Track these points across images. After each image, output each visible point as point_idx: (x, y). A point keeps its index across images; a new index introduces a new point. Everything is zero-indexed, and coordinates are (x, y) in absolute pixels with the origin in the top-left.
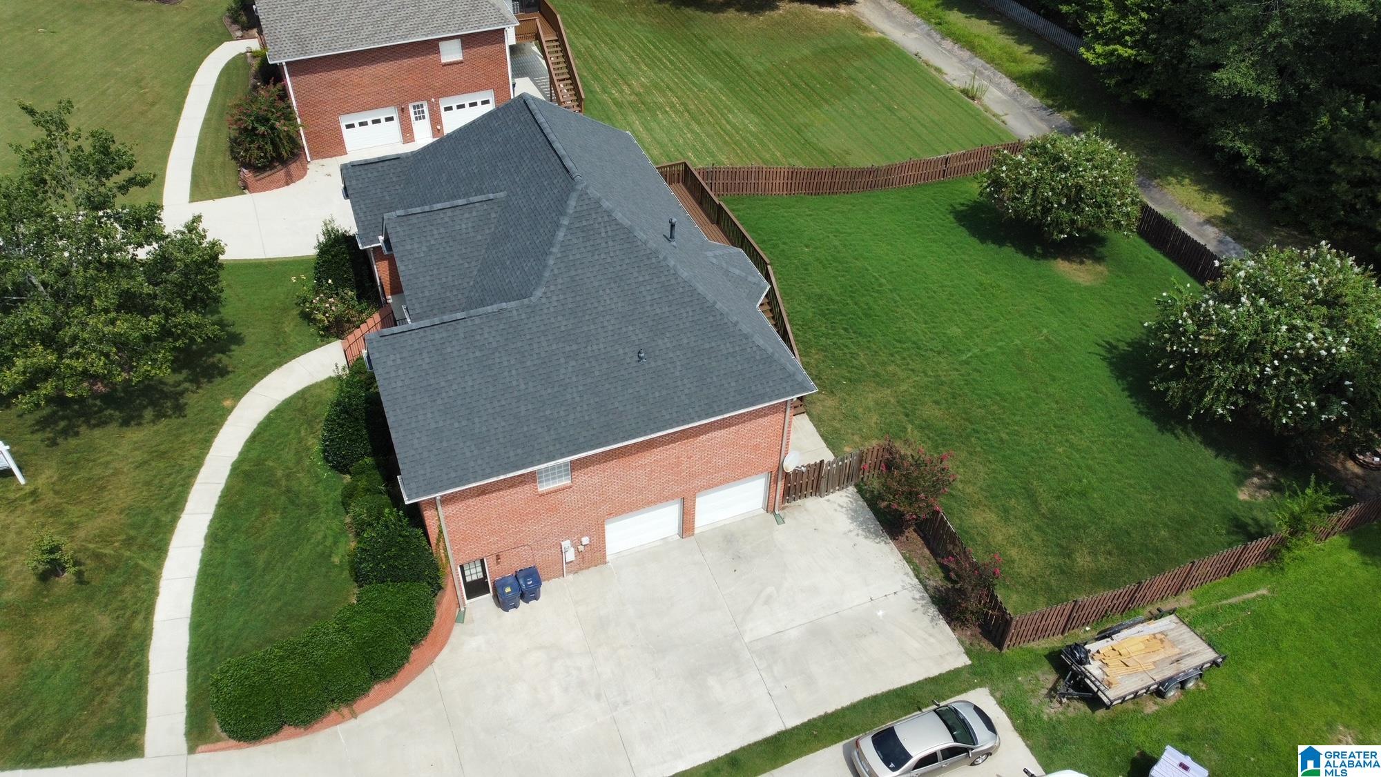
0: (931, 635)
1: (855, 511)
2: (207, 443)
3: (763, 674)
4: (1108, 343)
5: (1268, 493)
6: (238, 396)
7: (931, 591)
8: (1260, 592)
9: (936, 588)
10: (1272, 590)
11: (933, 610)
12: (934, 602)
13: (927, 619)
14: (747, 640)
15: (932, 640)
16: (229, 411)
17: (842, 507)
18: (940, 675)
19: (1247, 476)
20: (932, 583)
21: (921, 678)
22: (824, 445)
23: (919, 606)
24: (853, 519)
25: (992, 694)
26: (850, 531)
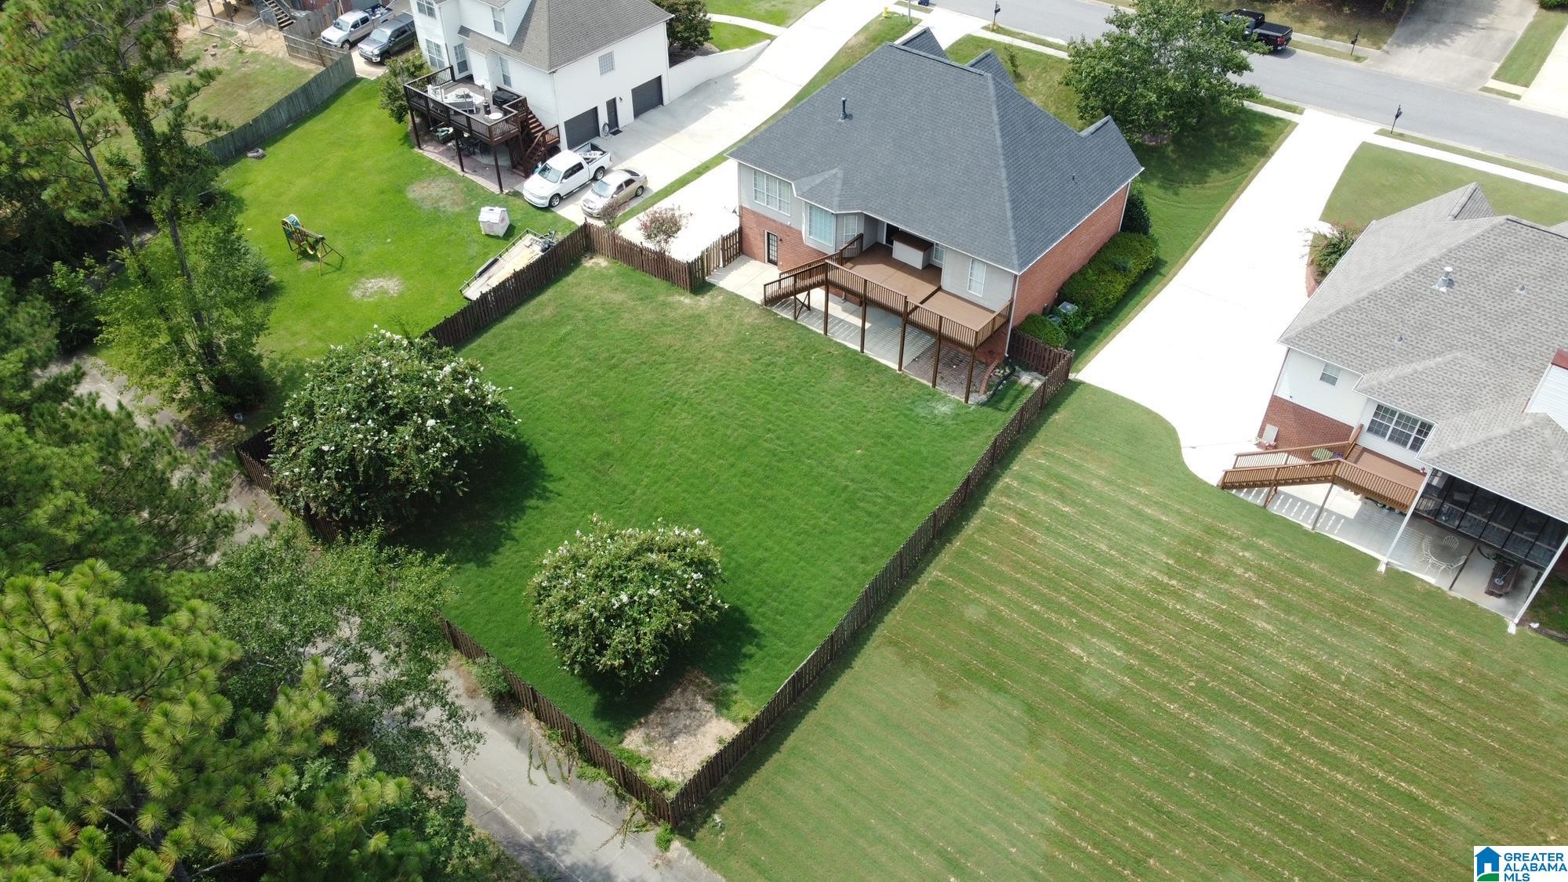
4: (547, 500)
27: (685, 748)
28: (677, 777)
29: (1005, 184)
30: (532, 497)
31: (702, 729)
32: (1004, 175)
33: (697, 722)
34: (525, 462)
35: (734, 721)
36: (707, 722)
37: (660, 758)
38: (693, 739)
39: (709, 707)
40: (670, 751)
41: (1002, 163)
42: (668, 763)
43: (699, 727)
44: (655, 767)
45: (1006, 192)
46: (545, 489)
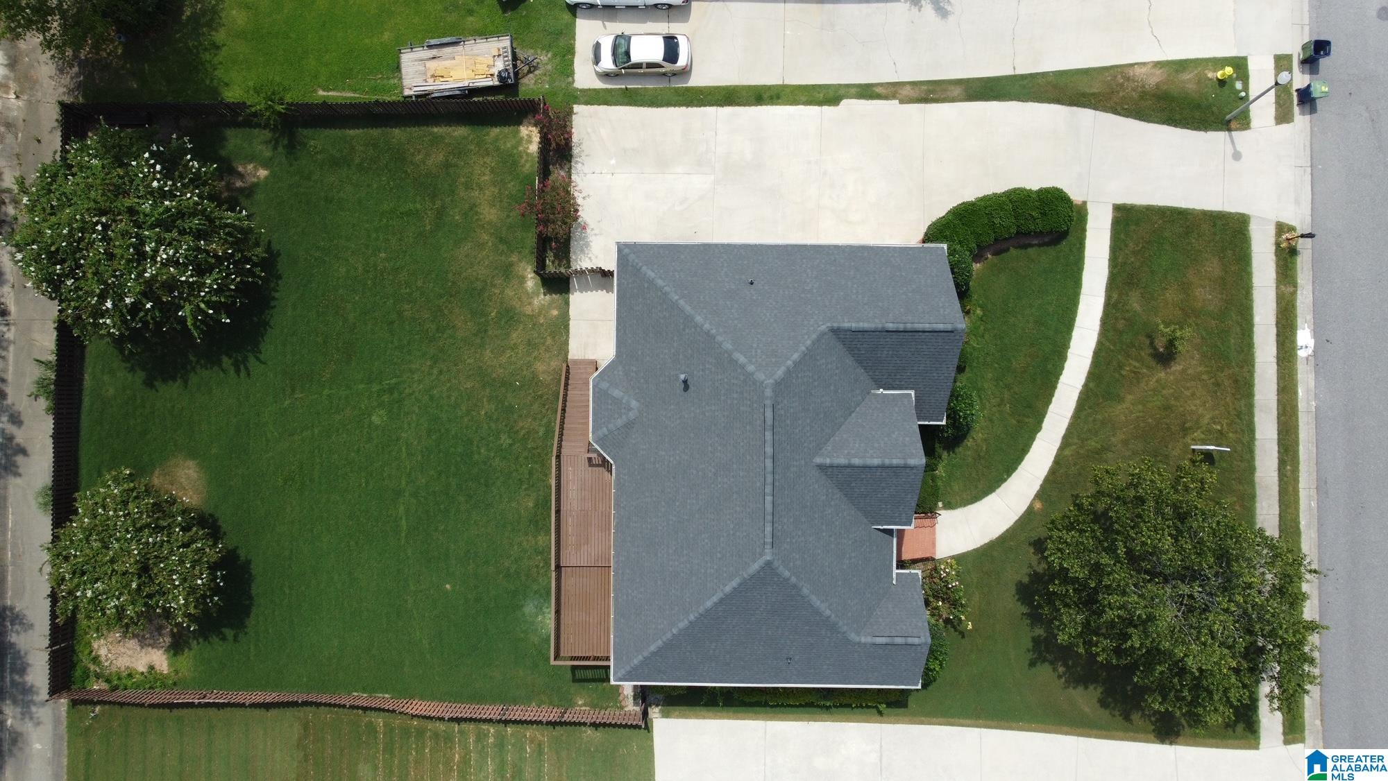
0: (588, 134)
1: (582, 251)
2: (1058, 462)
3: (713, 148)
4: (238, 371)
5: (240, 169)
6: (1030, 511)
7: (567, 166)
8: (325, 94)
9: (562, 168)
10: (315, 91)
11: (575, 151)
12: (571, 156)
13: (583, 147)
14: (712, 177)
15: (589, 130)
16: (1039, 496)
17: (590, 258)
18: (599, 105)
19: (241, 190)
20: (562, 173)
21: (613, 107)
22: (571, 323)
23: (583, 157)
24: (587, 245)
25: (574, 81)
26: (596, 235)
27: (128, 649)
28: (107, 661)
29: (675, 631)
30: (230, 357)
31: (150, 649)
32: (682, 625)
33: (152, 642)
34: (255, 319)
35: (170, 665)
36: (157, 647)
37: (110, 640)
38: (139, 648)
39: (168, 640)
40: (120, 641)
41: (692, 617)
42: (110, 647)
43: (150, 645)
44: (102, 641)
45: (669, 635)
46: (245, 360)
